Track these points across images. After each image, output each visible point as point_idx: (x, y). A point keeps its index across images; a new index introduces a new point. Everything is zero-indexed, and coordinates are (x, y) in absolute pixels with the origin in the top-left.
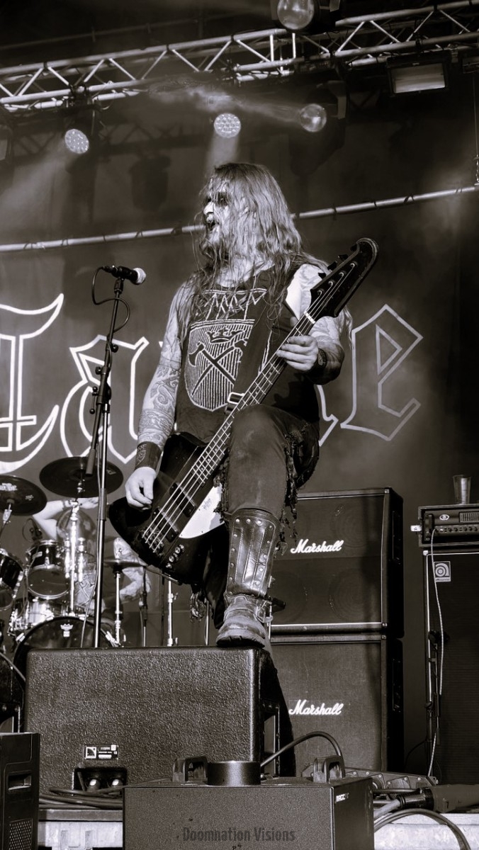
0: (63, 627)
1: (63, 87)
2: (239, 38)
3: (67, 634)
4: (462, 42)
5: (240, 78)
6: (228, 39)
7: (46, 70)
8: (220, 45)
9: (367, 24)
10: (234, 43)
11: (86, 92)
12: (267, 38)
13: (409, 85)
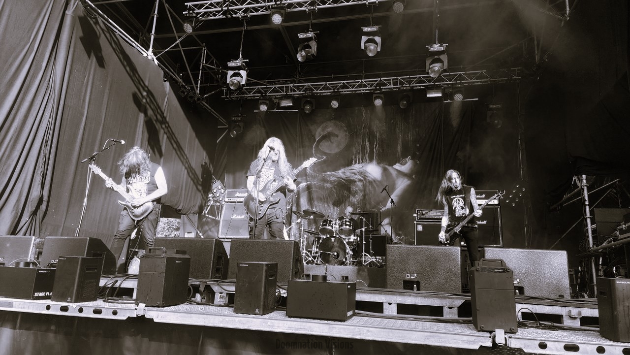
0: (332, 239)
1: (331, 89)
2: (382, 79)
3: (333, 241)
4: (445, 84)
5: (383, 90)
6: (379, 79)
7: (326, 84)
8: (377, 81)
9: (420, 77)
10: (381, 80)
11: (338, 91)
12: (390, 80)
13: (431, 95)
